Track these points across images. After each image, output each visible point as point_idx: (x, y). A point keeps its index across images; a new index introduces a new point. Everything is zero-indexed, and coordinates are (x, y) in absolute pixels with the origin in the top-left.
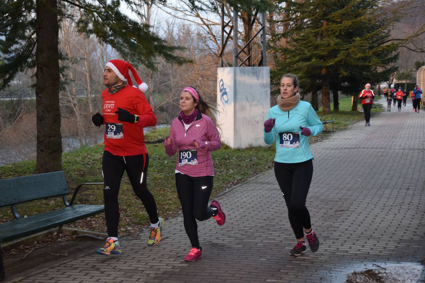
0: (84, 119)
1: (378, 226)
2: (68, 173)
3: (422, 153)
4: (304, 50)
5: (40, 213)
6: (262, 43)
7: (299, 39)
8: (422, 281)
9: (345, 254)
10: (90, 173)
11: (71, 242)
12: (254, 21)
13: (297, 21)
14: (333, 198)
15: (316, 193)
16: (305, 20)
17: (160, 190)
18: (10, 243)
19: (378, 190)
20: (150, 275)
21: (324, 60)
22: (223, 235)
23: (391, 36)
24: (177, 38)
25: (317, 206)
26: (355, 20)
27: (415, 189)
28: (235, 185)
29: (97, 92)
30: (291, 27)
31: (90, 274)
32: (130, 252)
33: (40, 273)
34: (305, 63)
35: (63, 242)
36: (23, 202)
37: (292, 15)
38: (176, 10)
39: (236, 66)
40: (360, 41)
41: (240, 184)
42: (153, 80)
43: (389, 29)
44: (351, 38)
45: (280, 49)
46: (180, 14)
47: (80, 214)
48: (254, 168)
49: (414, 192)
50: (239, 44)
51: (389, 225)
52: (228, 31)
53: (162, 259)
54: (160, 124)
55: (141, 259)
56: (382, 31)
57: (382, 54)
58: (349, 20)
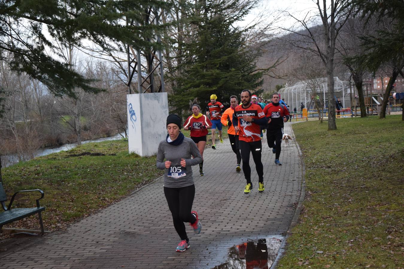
0: (21, 139)
1: (252, 210)
2: (8, 183)
3: (283, 153)
4: (194, 79)
6: (160, 74)
7: (189, 71)
8: (282, 248)
9: (228, 233)
10: (26, 183)
11: (10, 239)
12: (153, 58)
13: (187, 57)
14: (219, 191)
15: (206, 188)
16: (194, 56)
17: (84, 193)
20: (76, 261)
21: (210, 86)
22: (134, 225)
23: (257, 67)
24: (95, 72)
25: (207, 197)
26: (230, 56)
27: (278, 180)
28: (144, 185)
29: (32, 117)
30: (183, 62)
31: (26, 264)
32: (59, 244)
34: (195, 89)
35: (3, 240)
37: (184, 52)
38: (93, 51)
39: (141, 92)
40: (235, 71)
41: (148, 184)
42: (77, 106)
43: (255, 62)
44: (228, 69)
45: (176, 79)
46: (96, 54)
47: (16, 216)
49: (277, 183)
50: (144, 76)
51: (260, 209)
52: (133, 66)
53: (85, 248)
54: (85, 140)
55: (68, 248)
56: (250, 63)
57: (251, 80)
58: (226, 56)
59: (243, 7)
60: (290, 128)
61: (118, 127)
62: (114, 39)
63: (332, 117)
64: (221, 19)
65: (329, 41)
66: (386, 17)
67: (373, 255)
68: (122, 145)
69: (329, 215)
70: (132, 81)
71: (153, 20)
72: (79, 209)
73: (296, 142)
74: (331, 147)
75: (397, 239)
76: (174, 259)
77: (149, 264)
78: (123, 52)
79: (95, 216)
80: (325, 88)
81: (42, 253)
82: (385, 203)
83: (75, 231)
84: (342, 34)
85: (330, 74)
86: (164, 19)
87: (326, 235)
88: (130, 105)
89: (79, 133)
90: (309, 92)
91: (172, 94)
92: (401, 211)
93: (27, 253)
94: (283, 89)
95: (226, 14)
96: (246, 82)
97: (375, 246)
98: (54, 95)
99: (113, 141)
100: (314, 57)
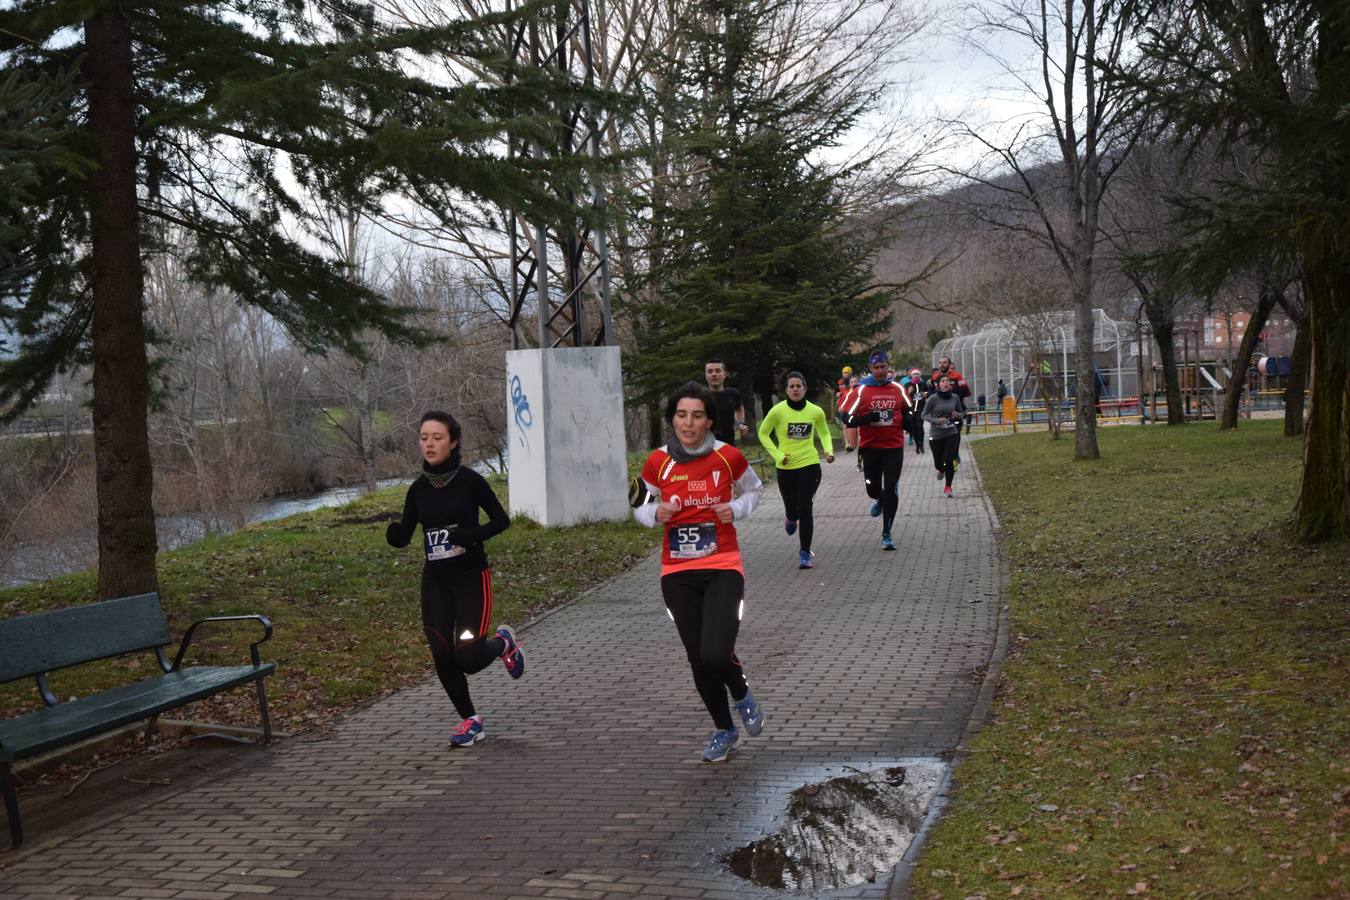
0: (212, 472)
1: (856, 684)
2: (172, 595)
4: (695, 309)
5: (106, 689)
6: (601, 295)
7: (683, 285)
8: (942, 795)
9: (787, 748)
10: (222, 594)
11: (178, 752)
12: (581, 249)
13: (677, 248)
16: (697, 245)
17: (382, 626)
18: (36, 761)
19: (856, 606)
20: (358, 819)
21: (741, 331)
22: (523, 720)
23: (874, 276)
24: (418, 287)
26: (798, 244)
27: (931, 600)
28: (551, 607)
29: (243, 411)
30: (665, 260)
31: (222, 823)
32: (311, 769)
33: (105, 827)
34: (698, 336)
35: (159, 753)
36: (67, 667)
37: (668, 234)
38: (415, 227)
39: (547, 345)
40: (812, 287)
41: (561, 606)
42: (366, 381)
43: (870, 263)
44: (793, 282)
45: (645, 308)
46: (423, 237)
48: (591, 570)
49: (928, 608)
50: (557, 299)
51: (879, 681)
52: (527, 271)
53: (384, 782)
54: (387, 478)
55: (337, 783)
56: (856, 266)
57: (858, 315)
58: (787, 244)
59: (838, 109)
61: (479, 442)
62: (474, 194)
63: (1087, 422)
64: (775, 142)
65: (1080, 208)
66: (1242, 142)
67: (1200, 818)
69: (1077, 703)
70: (521, 313)
71: (585, 144)
72: (368, 672)
73: (985, 493)
74: (1083, 507)
75: (1268, 772)
76: (633, 821)
77: (563, 832)
78: (499, 231)
79: (412, 694)
80: (1068, 341)
81: (264, 794)
82: (1234, 669)
83: (356, 734)
84: (1116, 190)
85: (1083, 300)
86: (615, 138)
87: (1066, 760)
89: (372, 458)
90: (1023, 350)
91: (633, 350)
92: (1279, 693)
93: (228, 792)
94: (948, 341)
95: (790, 126)
96: (844, 321)
97: (1206, 793)
98: (304, 349)
100: (1038, 251)
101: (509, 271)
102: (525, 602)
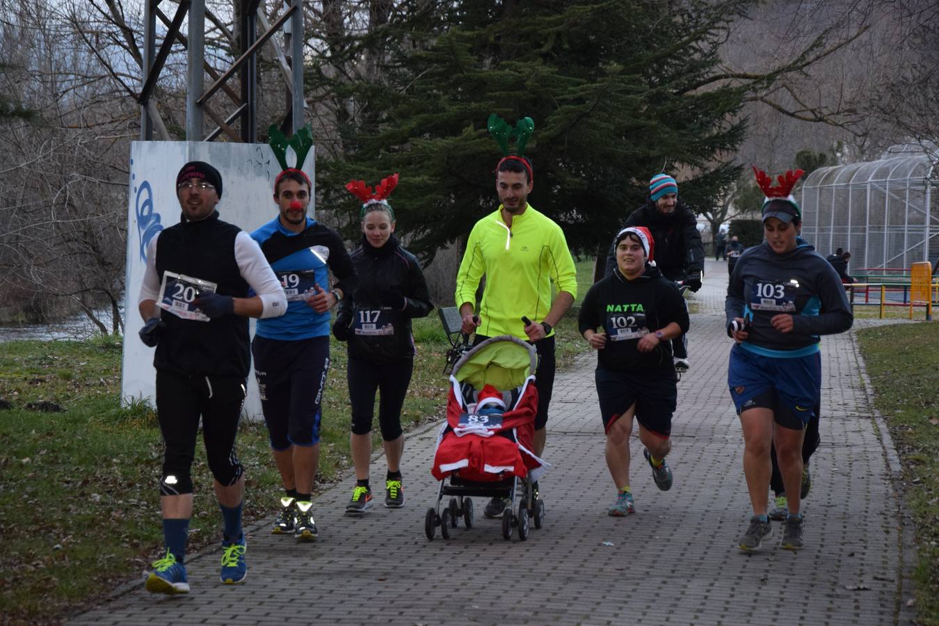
4: (436, 97)
6: (289, 62)
7: (420, 57)
14: (513, 609)
15: (457, 590)
19: (664, 582)
23: (720, 61)
26: (604, 4)
27: (787, 581)
30: (395, 16)
34: (439, 139)
39: (199, 137)
40: (622, 73)
43: (716, 39)
44: (591, 62)
45: (357, 89)
48: (247, 498)
49: (782, 593)
50: (219, 65)
52: (171, 15)
56: (693, 44)
57: (690, 121)
60: (849, 346)
61: (81, 283)
68: (92, 365)
70: (159, 83)
73: (877, 413)
88: (145, 191)
91: (335, 154)
94: (831, 168)
96: (668, 129)
99: (55, 344)
101: (142, 16)
102: (135, 546)
